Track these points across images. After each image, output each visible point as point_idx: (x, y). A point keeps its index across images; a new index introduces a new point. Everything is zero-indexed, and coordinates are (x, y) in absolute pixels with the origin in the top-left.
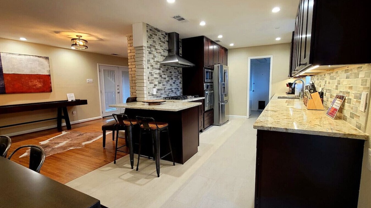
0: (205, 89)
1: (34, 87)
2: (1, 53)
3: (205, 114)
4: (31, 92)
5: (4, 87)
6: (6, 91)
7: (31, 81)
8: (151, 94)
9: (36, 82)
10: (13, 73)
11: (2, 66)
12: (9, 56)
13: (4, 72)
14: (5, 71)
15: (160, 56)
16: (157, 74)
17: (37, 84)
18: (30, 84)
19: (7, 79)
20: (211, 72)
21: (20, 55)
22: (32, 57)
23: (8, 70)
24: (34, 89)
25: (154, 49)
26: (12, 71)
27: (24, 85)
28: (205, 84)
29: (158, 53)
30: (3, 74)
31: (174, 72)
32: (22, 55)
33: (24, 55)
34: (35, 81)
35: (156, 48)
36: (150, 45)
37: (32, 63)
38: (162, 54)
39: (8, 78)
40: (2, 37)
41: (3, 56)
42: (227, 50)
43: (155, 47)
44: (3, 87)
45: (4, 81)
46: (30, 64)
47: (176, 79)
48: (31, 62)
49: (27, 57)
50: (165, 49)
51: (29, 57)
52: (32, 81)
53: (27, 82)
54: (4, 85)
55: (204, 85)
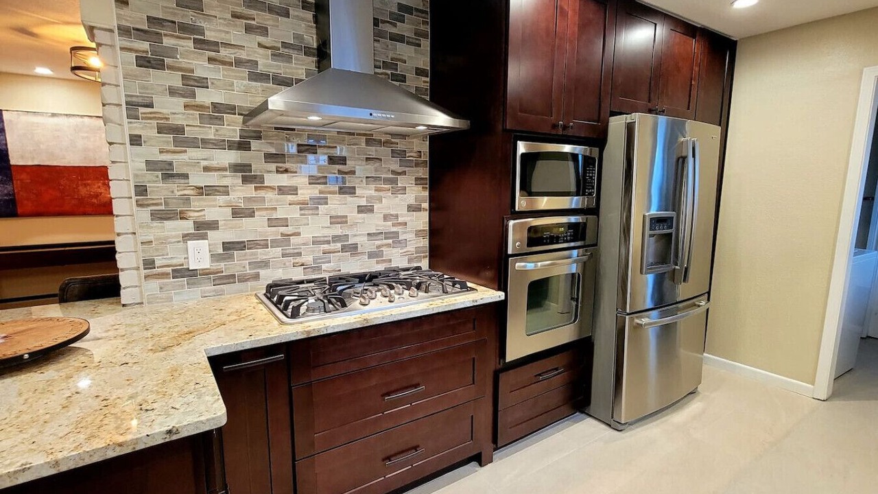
0: (510, 252)
1: (94, 201)
2: (3, 112)
3: (503, 377)
4: (85, 214)
5: (15, 199)
6: (19, 211)
7: (86, 185)
8: (169, 270)
9: (99, 187)
10: (36, 163)
11: (6, 144)
12: (24, 118)
13: (13, 162)
14: (15, 160)
15: (246, 82)
16: (224, 169)
17: (101, 193)
18: (83, 191)
19: (21, 180)
20: (585, 157)
21: (54, 115)
22: (86, 119)
23: (22, 157)
24: (93, 204)
25: (191, 44)
26: (33, 159)
27: (67, 196)
28: (511, 223)
29: (230, 64)
30: (11, 165)
31: (367, 159)
32: (61, 115)
33: (67, 115)
34: (96, 186)
35: (210, 35)
36: (150, 19)
37: (87, 137)
38: (261, 68)
39: (24, 176)
40: (4, 69)
41: (11, 121)
42: (735, 42)
43: (203, 34)
44: (11, 200)
45: (13, 184)
46: (83, 138)
47: (377, 190)
48: (86, 135)
49: (72, 120)
50: (285, 45)
51: (79, 120)
52: (88, 185)
53: (75, 186)
54: (14, 195)
55: (507, 225)
